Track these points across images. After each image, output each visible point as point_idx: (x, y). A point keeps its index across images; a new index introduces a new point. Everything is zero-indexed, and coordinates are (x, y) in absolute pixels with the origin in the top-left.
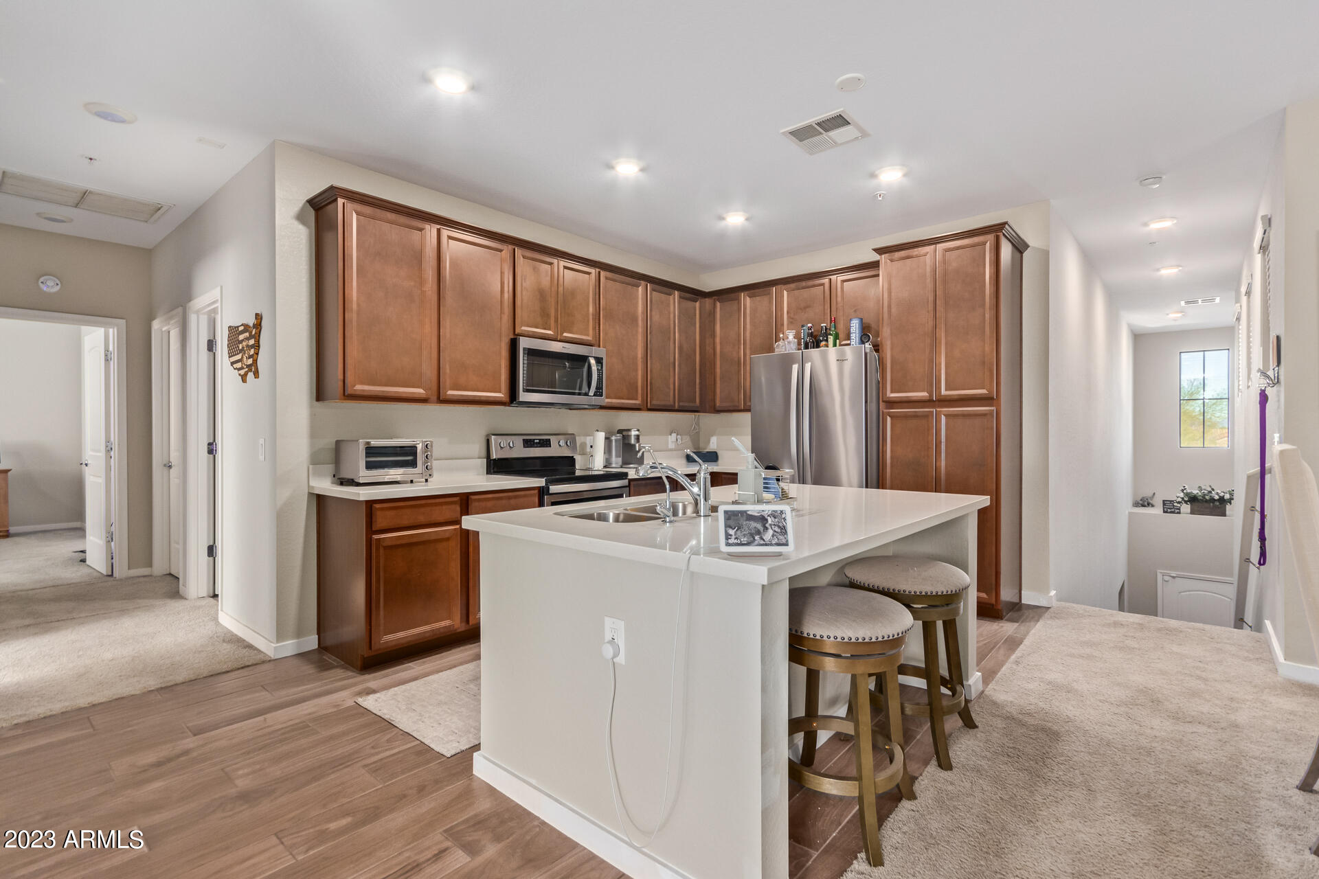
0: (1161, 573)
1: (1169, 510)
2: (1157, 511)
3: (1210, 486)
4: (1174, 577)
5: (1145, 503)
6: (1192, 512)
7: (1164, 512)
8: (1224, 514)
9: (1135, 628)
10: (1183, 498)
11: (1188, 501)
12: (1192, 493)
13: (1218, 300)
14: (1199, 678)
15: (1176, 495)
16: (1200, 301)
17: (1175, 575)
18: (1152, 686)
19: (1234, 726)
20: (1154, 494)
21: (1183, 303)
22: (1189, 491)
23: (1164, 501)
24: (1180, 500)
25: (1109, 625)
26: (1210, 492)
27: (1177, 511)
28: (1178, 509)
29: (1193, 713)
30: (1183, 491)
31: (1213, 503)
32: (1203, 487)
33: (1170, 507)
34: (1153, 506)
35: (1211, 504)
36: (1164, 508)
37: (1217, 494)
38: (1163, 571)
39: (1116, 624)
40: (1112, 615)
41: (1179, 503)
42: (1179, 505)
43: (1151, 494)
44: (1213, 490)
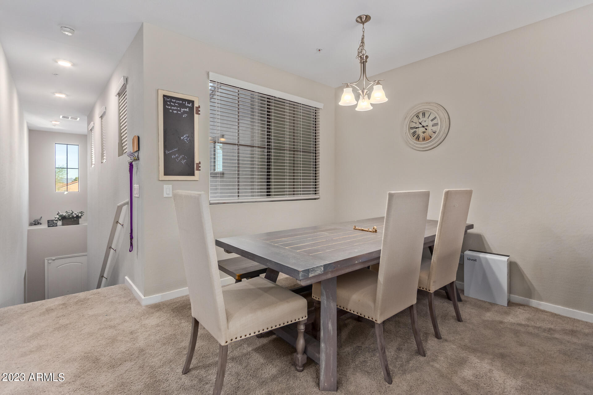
0: (47, 259)
1: (51, 225)
2: (44, 226)
3: (72, 211)
4: (54, 260)
5: (36, 223)
6: (63, 225)
7: (49, 226)
8: (78, 224)
9: (62, 308)
10: (58, 218)
11: (61, 219)
12: (63, 215)
13: (78, 119)
14: (111, 327)
15: (54, 216)
16: (70, 118)
17: (54, 259)
18: (89, 349)
19: (141, 351)
20: (41, 217)
21: (61, 117)
22: (61, 214)
23: (48, 221)
24: (57, 219)
25: (43, 314)
26: (72, 214)
27: (55, 225)
28: (56, 224)
29: (119, 356)
30: (58, 214)
31: (74, 219)
32: (68, 211)
33: (51, 224)
34: (41, 224)
35: (73, 219)
36: (48, 224)
37: (75, 214)
38: (47, 258)
39: (49, 311)
40: (43, 305)
41: (56, 220)
42: (56, 222)
43: (39, 218)
44: (73, 212)
